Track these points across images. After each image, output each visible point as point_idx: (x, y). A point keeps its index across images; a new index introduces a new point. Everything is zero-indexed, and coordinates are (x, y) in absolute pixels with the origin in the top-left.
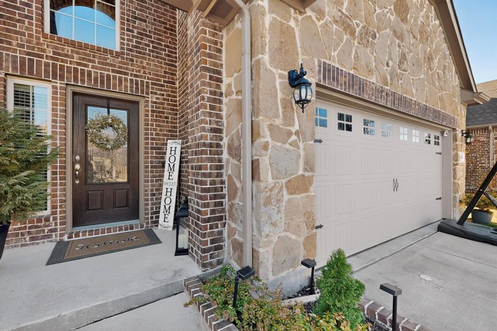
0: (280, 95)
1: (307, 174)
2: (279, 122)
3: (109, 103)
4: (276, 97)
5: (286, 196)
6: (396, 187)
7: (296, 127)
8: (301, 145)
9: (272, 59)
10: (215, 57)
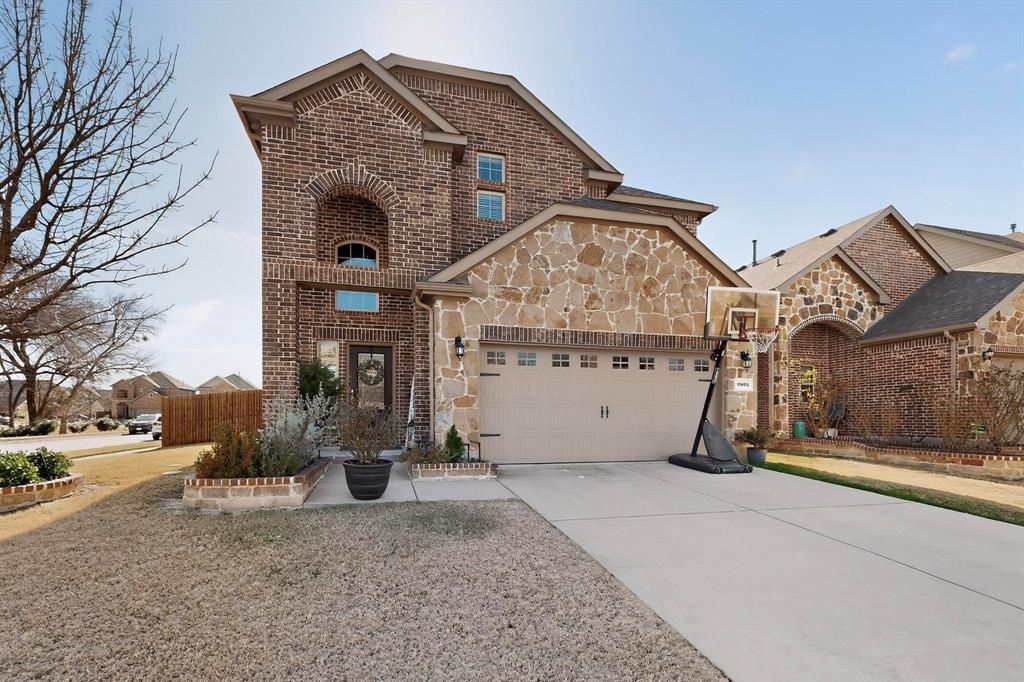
0: (448, 352)
1: (471, 396)
2: (448, 366)
3: (371, 349)
4: (446, 353)
5: (454, 407)
6: (605, 412)
7: (462, 368)
8: (466, 379)
9: (444, 334)
10: (424, 327)
